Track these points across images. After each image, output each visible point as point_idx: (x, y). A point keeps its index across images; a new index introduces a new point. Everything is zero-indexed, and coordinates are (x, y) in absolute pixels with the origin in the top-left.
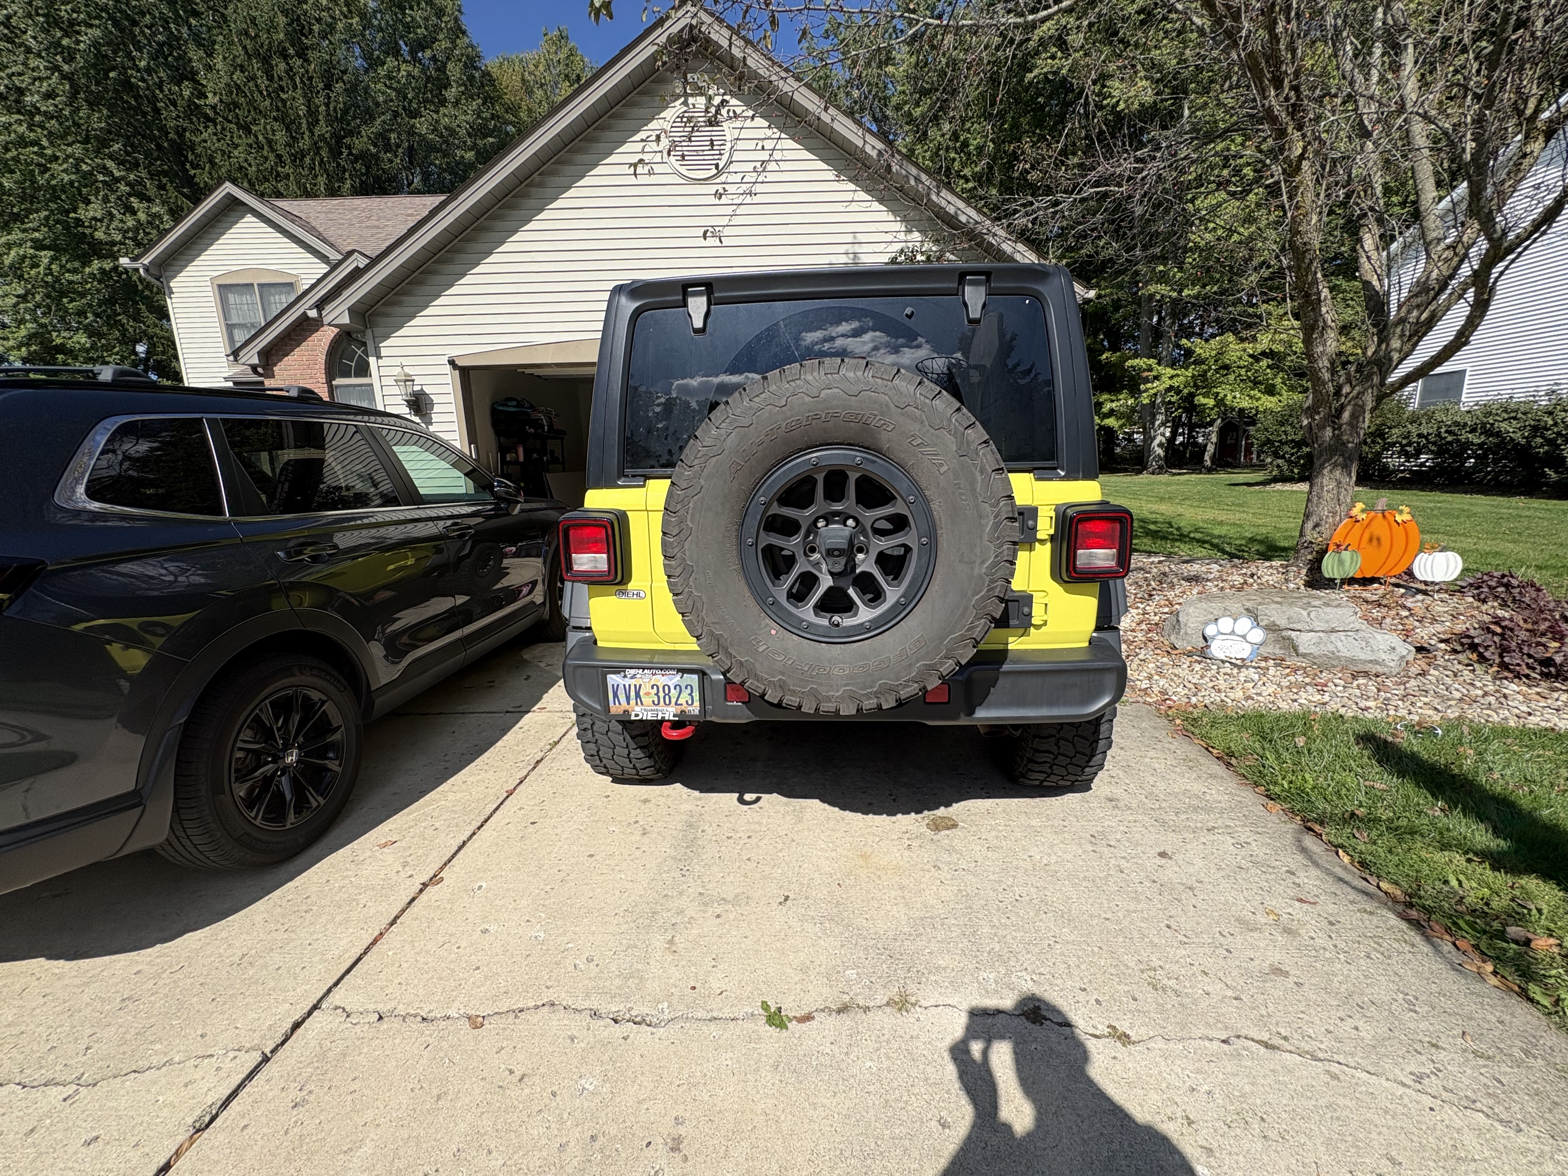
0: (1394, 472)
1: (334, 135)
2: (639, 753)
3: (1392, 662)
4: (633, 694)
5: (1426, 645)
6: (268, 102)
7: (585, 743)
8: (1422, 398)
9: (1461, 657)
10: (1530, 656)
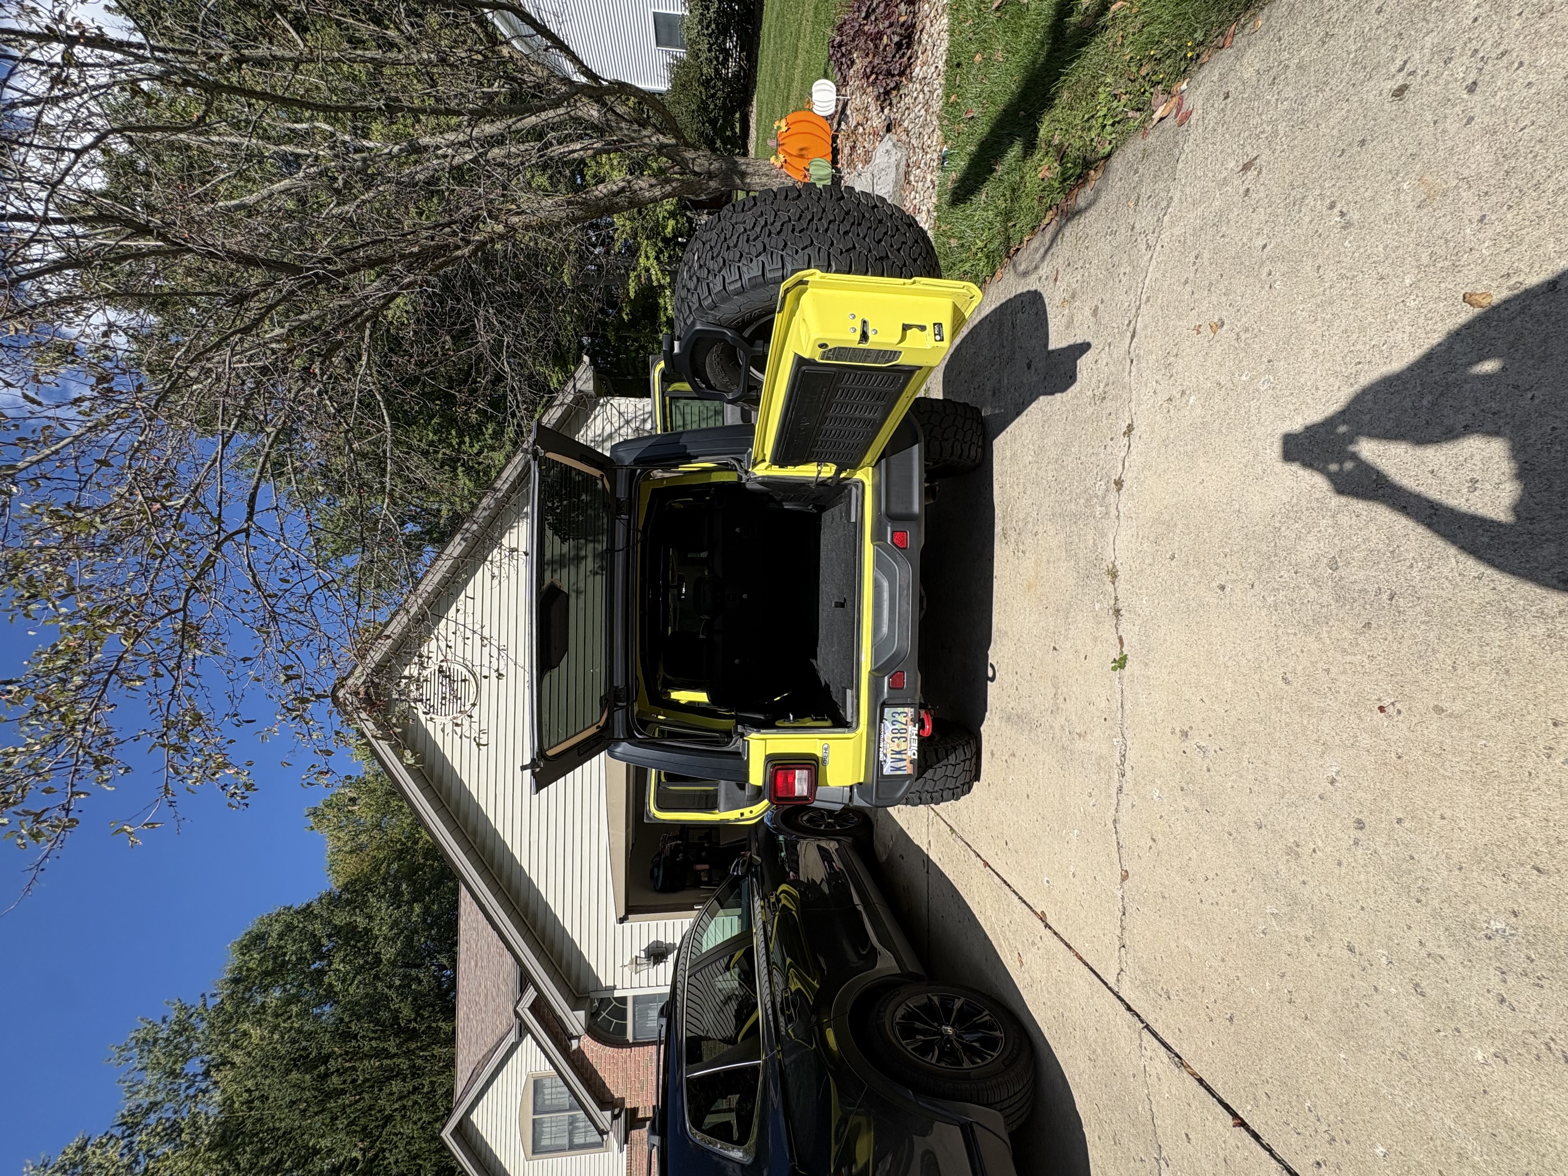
0: (741, 67)
1: (396, 1035)
2: (952, 759)
3: (897, 154)
4: (898, 756)
5: (886, 123)
6: (366, 1096)
7: (943, 800)
8: (677, 46)
9: (894, 102)
10: (894, 56)
